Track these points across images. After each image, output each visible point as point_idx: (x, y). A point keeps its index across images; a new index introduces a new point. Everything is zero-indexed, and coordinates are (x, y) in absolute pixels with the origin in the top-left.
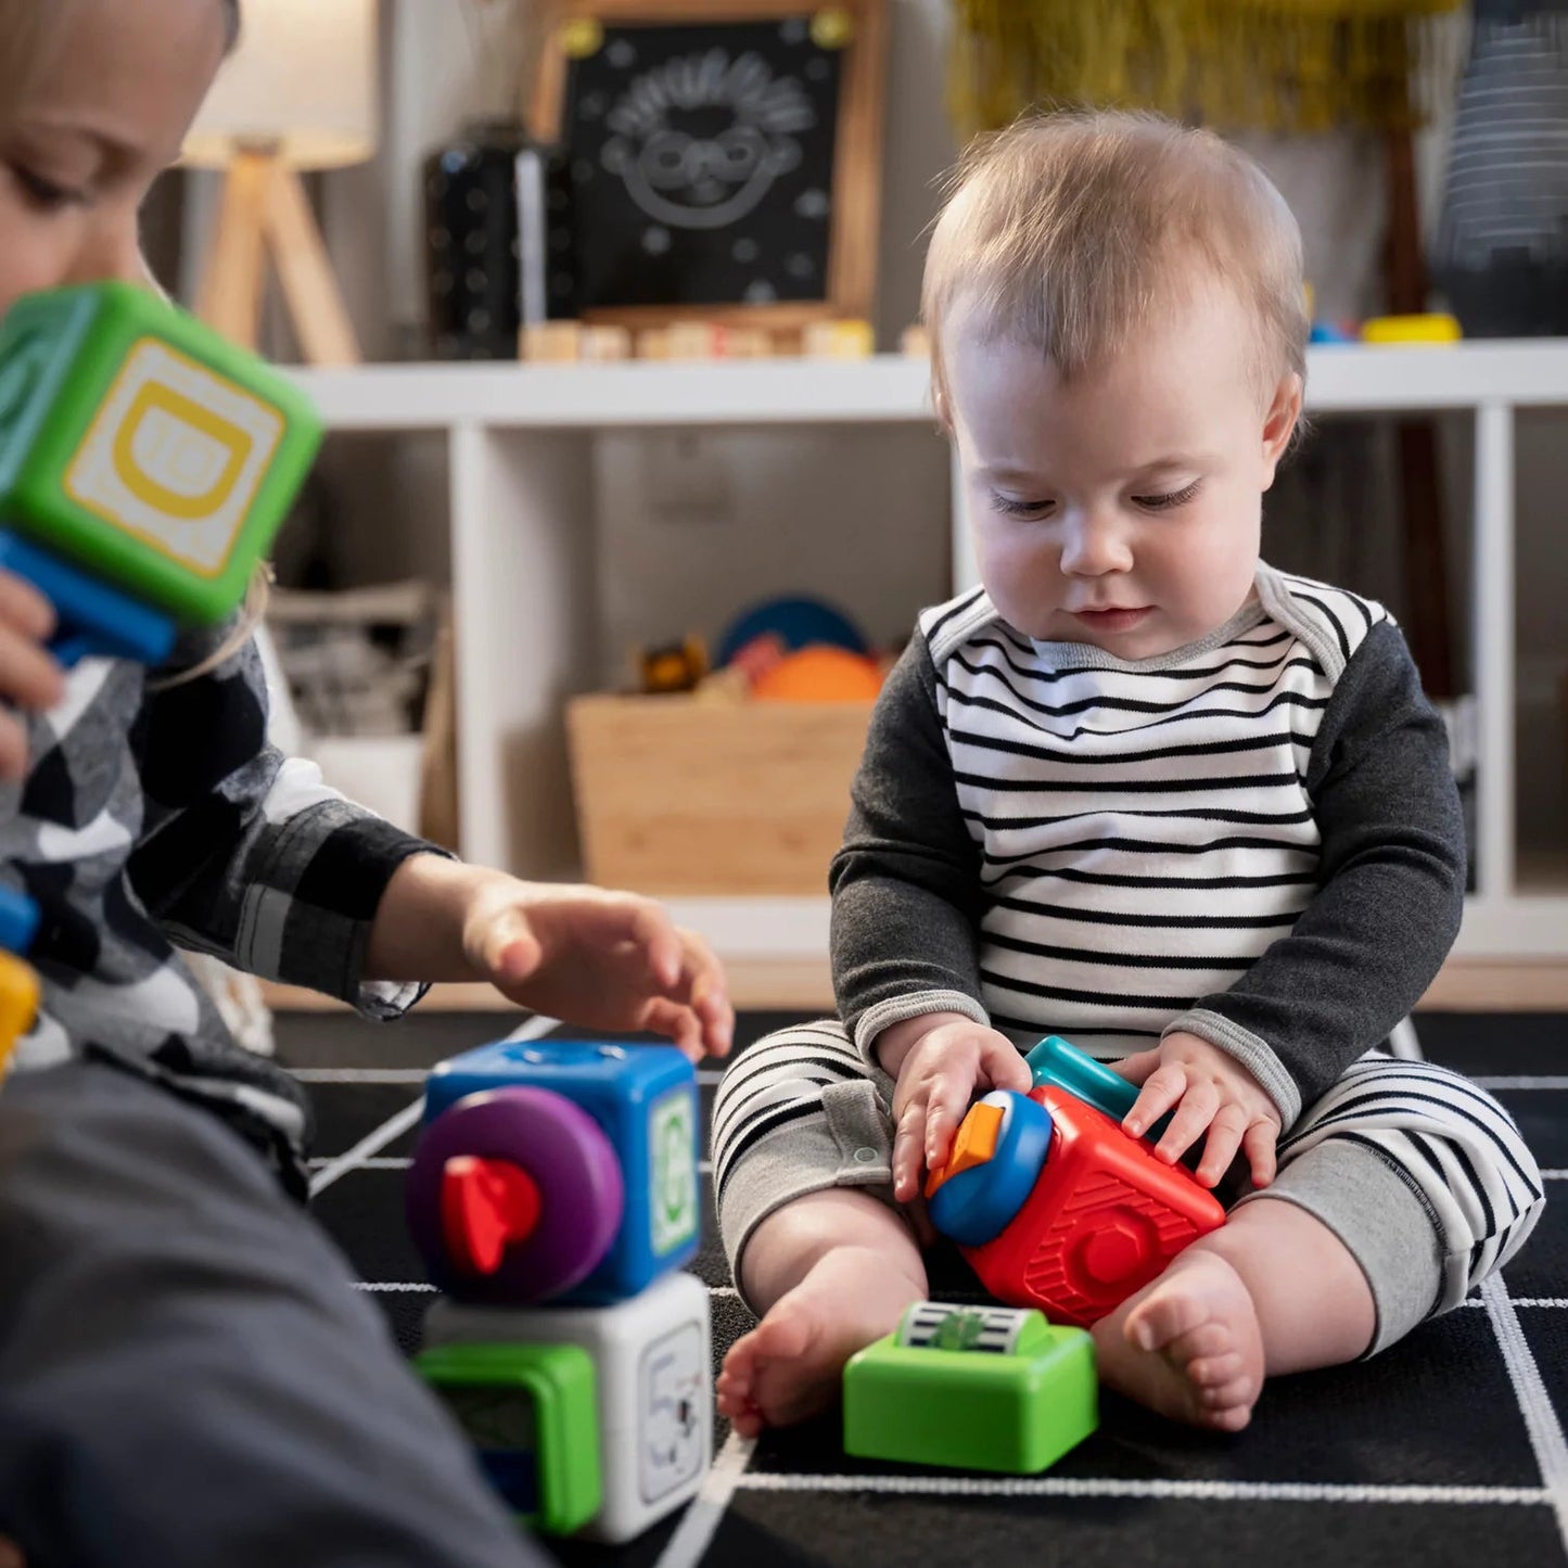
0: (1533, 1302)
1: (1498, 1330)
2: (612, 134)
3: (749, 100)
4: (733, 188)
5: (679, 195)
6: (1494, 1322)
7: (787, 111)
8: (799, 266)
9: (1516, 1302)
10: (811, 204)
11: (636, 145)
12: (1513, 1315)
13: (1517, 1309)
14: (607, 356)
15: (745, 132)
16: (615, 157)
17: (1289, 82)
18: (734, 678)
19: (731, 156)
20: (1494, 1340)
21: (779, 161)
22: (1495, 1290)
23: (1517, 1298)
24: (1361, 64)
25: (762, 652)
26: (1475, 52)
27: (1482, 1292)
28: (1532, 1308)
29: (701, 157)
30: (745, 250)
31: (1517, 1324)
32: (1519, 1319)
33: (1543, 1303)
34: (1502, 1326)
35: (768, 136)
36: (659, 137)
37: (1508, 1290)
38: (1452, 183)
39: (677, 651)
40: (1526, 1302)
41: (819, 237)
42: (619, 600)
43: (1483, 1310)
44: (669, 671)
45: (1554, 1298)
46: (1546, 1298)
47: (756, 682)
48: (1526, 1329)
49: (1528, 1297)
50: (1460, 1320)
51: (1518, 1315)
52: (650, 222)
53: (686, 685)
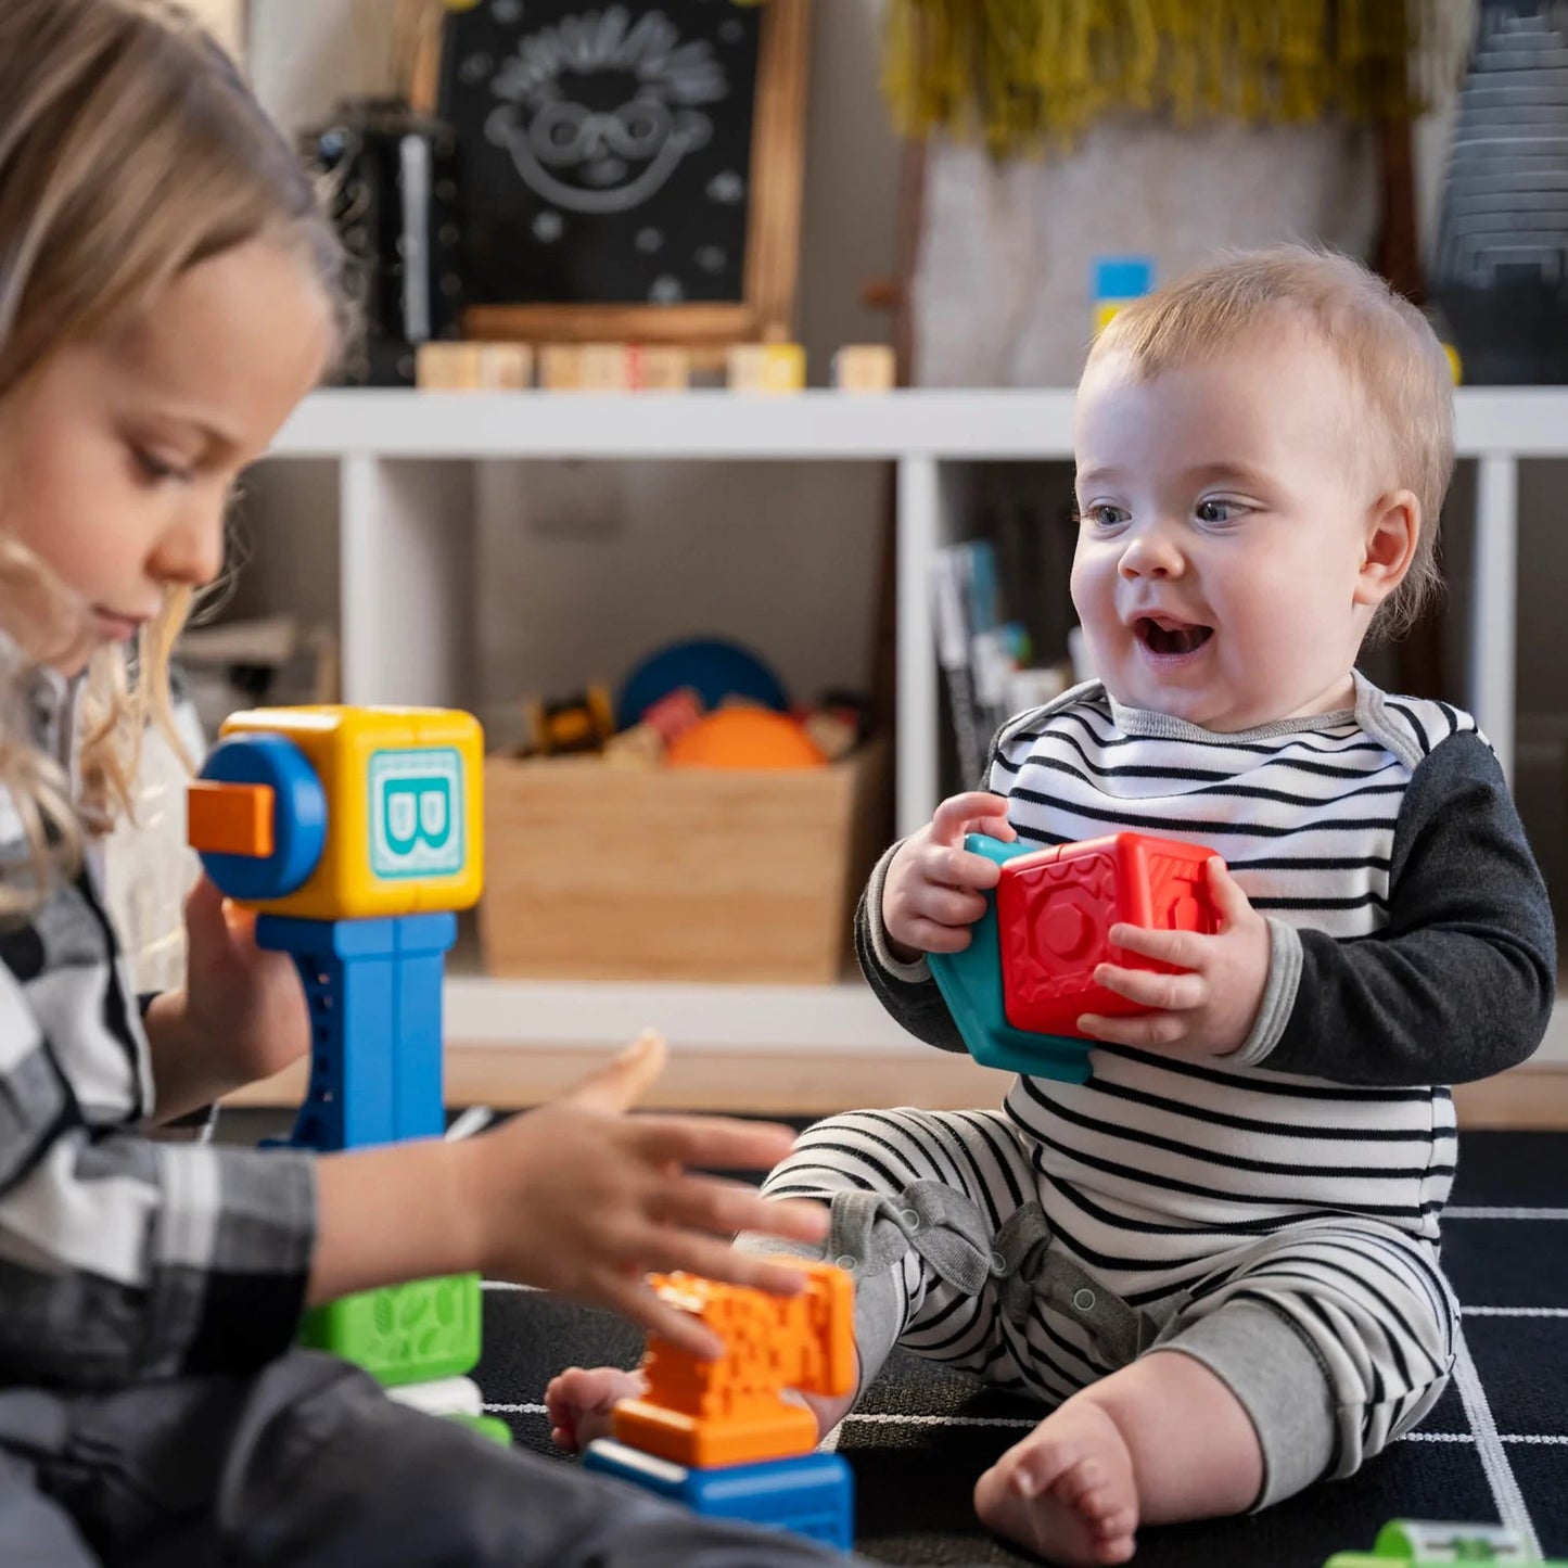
0: (1520, 1439)
1: (1486, 1463)
2: (498, 102)
3: (652, 67)
4: (635, 168)
5: (573, 175)
6: (1482, 1456)
7: (697, 80)
8: (711, 259)
9: (1504, 1438)
10: (725, 187)
11: (525, 115)
12: (1501, 1450)
13: (1505, 1444)
14: (507, 382)
15: (649, 101)
16: (500, 128)
17: (1273, 66)
18: (645, 736)
19: (631, 130)
20: (1482, 1474)
21: (690, 135)
22: (1484, 1425)
23: (1506, 1434)
24: (1353, 46)
25: (678, 709)
26: (1481, 43)
27: (1472, 1428)
28: (1519, 1444)
29: (599, 130)
30: (649, 240)
31: (1505, 1458)
32: (1507, 1453)
33: (1530, 1439)
34: (1490, 1460)
35: (674, 107)
36: (551, 108)
37: (1496, 1426)
38: (1453, 173)
39: (580, 704)
40: (1513, 1438)
41: (734, 225)
42: (498, 632)
43: (1472, 1445)
44: (570, 726)
45: (1541, 1435)
46: (1534, 1434)
47: (668, 743)
48: (1514, 1463)
49: (1516, 1434)
50: (1450, 1454)
51: (1505, 1450)
52: (542, 205)
53: (590, 744)
